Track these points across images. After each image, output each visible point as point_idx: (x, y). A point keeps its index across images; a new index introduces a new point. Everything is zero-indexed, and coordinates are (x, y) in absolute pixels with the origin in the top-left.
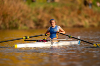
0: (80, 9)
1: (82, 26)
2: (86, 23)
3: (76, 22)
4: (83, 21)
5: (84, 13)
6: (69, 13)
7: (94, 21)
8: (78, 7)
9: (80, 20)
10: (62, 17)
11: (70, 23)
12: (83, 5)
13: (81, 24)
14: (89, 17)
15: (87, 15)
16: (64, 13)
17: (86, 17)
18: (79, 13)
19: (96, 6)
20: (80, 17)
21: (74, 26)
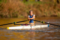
1: (56, 16)
2: (58, 14)
3: (53, 13)
4: (57, 13)
5: (57, 8)
8: (54, 4)
9: (55, 12)
10: (44, 10)
11: (49, 14)
12: (57, 3)
13: (55, 14)
16: (45, 8)
17: (58, 10)
18: (54, 8)
20: (55, 10)
21: (52, 16)
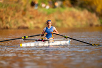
0: (25, 10)
6: (14, 14)
7: (38, 23)
14: (34, 18)
15: (32, 16)
19: (41, 7)
